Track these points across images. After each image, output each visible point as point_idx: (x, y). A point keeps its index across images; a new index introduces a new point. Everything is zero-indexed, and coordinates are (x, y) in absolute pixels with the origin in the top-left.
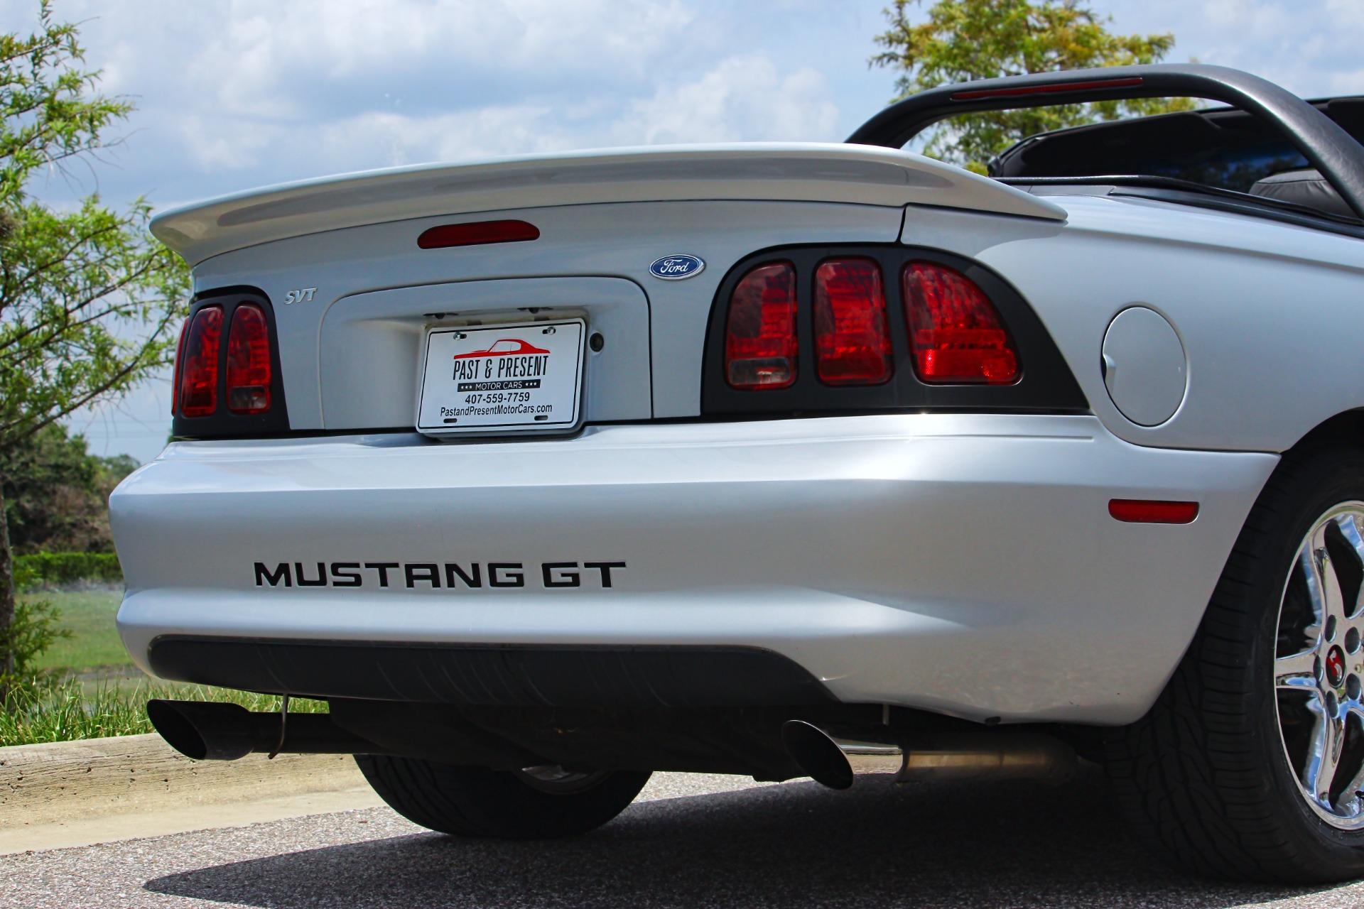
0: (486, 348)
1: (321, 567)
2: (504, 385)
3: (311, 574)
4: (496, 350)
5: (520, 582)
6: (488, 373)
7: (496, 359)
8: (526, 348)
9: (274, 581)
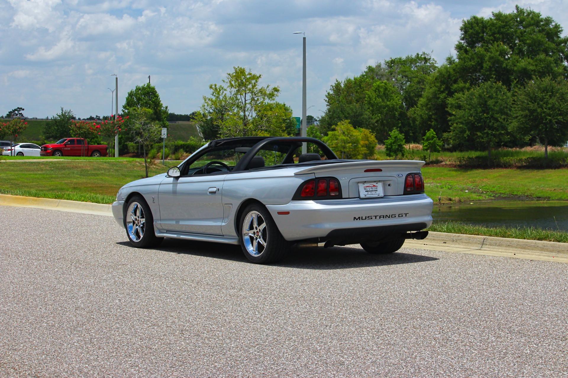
0: (368, 186)
1: (366, 217)
2: (372, 191)
3: (364, 218)
4: (370, 186)
5: (395, 217)
6: (369, 189)
7: (370, 187)
8: (374, 186)
9: (357, 220)
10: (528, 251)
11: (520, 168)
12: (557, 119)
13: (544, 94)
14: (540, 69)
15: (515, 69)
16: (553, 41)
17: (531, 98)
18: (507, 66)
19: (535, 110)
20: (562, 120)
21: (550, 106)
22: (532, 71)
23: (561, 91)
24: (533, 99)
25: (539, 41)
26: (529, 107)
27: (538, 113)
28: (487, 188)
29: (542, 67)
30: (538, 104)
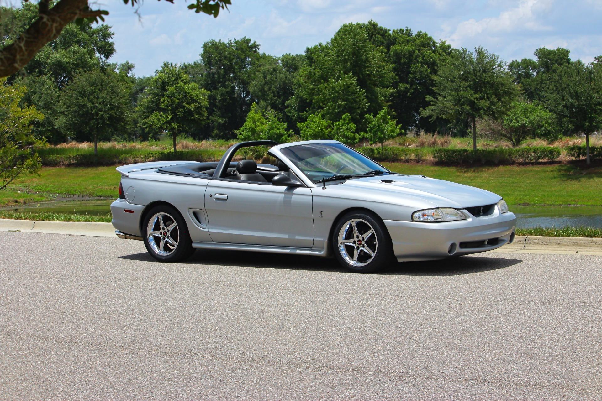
10: (585, 248)
11: (69, 165)
12: (108, 113)
13: (94, 88)
14: (74, 61)
15: (49, 61)
16: (86, 32)
17: (80, 93)
18: (39, 59)
19: (84, 106)
20: (115, 115)
21: (101, 100)
22: (67, 63)
23: (111, 84)
24: (83, 94)
25: (73, 31)
26: (79, 102)
27: (88, 108)
28: (40, 188)
29: (76, 59)
30: (88, 99)
